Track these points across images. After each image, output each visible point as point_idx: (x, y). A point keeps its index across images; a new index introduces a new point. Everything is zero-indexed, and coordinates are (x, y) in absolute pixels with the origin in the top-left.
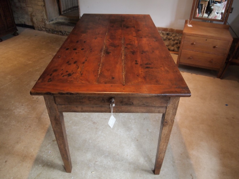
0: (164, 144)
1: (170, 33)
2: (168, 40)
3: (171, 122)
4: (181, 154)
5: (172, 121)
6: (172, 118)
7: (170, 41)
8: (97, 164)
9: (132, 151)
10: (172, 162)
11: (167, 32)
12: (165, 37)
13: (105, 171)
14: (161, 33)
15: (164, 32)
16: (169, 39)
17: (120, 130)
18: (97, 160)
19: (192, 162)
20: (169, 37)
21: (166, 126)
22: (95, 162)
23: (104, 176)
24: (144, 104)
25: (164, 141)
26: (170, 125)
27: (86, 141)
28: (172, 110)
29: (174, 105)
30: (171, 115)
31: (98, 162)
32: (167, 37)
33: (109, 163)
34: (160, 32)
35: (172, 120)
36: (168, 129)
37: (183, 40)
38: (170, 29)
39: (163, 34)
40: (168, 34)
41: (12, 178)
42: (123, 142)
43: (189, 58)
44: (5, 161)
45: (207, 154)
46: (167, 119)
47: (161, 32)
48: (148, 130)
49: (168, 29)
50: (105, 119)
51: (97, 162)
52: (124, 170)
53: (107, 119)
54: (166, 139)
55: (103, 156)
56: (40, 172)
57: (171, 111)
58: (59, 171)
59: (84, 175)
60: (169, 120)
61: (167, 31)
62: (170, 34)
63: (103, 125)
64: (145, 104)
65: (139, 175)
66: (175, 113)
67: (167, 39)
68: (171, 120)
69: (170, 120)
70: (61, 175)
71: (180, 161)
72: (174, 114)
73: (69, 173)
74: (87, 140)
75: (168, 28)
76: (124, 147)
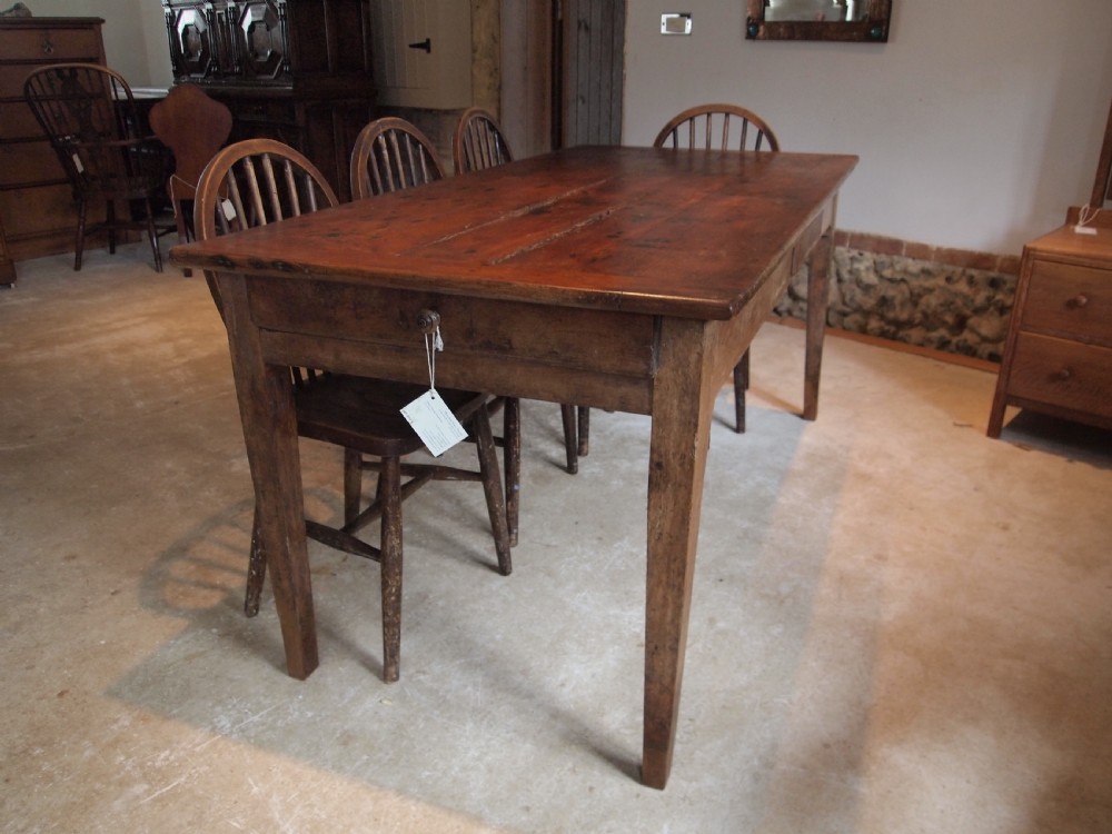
0: (665, 597)
1: (1007, 277)
2: (996, 313)
3: (682, 465)
4: (827, 746)
5: (687, 460)
6: (683, 445)
7: (1006, 317)
8: (419, 681)
9: (593, 676)
10: (756, 762)
11: (993, 274)
12: (980, 299)
13: (437, 712)
14: (964, 279)
15: (974, 272)
16: (1002, 310)
17: (584, 594)
18: (426, 669)
19: (864, 790)
20: (999, 297)
21: (663, 486)
22: (418, 672)
23: (421, 726)
24: (556, 353)
25: (664, 578)
26: (680, 486)
27: (426, 597)
28: (675, 402)
29: (684, 374)
30: (675, 427)
31: (427, 676)
32: (989, 299)
33: (469, 689)
34: (960, 270)
35: (683, 457)
36: (671, 506)
37: (1026, 285)
38: (1005, 260)
39: (971, 281)
40: (994, 284)
41: (103, 642)
42: (576, 636)
43: (1055, 377)
44: (112, 591)
45: (968, 782)
46: (663, 450)
47: (964, 273)
48: (712, 621)
49: (997, 256)
50: (548, 546)
51: (424, 673)
52: (515, 731)
53: (556, 546)
54: (672, 566)
55: (463, 661)
56: (201, 649)
57: (672, 405)
58: (266, 664)
59: (346, 700)
60: (671, 456)
61: (989, 269)
62: (1005, 282)
63: (524, 565)
64: (558, 351)
65: (570, 765)
66: (693, 420)
67: (992, 309)
68: (678, 457)
69: (674, 455)
70: (266, 679)
71: (801, 770)
72: (690, 423)
73: (297, 681)
74: (431, 597)
75: (995, 252)
76: (565, 654)
